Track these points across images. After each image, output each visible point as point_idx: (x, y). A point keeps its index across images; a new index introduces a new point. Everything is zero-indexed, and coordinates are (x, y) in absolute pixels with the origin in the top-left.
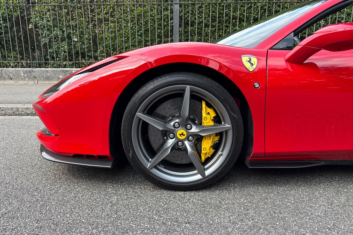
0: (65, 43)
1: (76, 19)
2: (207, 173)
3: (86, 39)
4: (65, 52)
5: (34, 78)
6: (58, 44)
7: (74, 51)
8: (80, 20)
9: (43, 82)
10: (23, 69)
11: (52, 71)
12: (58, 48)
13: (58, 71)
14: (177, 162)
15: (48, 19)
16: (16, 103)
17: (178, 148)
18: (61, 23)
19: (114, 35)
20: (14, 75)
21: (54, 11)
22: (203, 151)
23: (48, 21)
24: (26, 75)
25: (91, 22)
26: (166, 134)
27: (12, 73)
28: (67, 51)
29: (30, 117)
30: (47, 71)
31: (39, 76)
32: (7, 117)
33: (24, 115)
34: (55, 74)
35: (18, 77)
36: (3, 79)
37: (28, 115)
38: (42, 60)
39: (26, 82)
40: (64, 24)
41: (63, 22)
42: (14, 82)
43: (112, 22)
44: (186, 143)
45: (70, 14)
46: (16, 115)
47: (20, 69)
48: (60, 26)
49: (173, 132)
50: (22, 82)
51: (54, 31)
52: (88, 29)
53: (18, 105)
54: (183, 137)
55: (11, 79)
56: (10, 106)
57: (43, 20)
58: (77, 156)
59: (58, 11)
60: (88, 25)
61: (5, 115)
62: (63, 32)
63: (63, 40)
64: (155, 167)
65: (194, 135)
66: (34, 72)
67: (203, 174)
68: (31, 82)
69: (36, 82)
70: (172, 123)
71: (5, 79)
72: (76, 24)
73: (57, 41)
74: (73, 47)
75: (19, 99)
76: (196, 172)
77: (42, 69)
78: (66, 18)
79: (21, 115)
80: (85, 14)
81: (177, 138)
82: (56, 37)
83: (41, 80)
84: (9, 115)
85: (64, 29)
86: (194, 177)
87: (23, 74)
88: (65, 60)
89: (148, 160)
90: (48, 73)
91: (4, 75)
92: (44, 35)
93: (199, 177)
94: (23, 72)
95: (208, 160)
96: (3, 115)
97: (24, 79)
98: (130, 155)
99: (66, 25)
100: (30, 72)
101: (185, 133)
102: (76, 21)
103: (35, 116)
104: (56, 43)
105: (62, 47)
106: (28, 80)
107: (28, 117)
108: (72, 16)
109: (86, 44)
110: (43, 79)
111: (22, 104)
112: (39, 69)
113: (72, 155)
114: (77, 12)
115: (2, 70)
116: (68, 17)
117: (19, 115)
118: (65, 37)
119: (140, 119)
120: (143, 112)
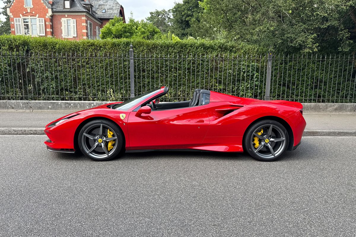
0: (54, 82)
1: (62, 65)
2: (109, 155)
3: (69, 79)
4: (53, 88)
5: (30, 108)
6: (48, 82)
7: (60, 88)
8: (65, 67)
9: (36, 111)
10: (22, 101)
11: (44, 103)
12: (48, 85)
13: (48, 103)
14: (100, 152)
15: (41, 66)
16: (23, 127)
17: (99, 146)
18: (51, 68)
19: (89, 77)
20: (15, 105)
21: (46, 60)
22: (108, 147)
23: (41, 67)
24: (24, 106)
25: (73, 68)
26: (95, 141)
27: (14, 104)
28: (54, 87)
29: (33, 135)
30: (40, 103)
31: (34, 106)
32: (18, 135)
33: (29, 134)
34: (45, 105)
35: (18, 107)
36: (7, 108)
37: (31, 134)
38: (37, 95)
39: (24, 110)
40: (53, 69)
41: (52, 68)
42: (15, 110)
43: (88, 68)
44: (102, 144)
45: (57, 62)
46: (24, 134)
47: (20, 101)
48: (50, 70)
49: (97, 140)
50: (21, 111)
51: (45, 73)
52: (70, 72)
53: (25, 128)
54: (101, 142)
55: (13, 108)
56: (20, 129)
57: (37, 65)
58: (62, 150)
59: (49, 60)
60: (71, 70)
61: (17, 134)
62: (52, 74)
63: (52, 79)
64: (91, 153)
65: (105, 141)
66: (31, 103)
67: (108, 155)
68: (28, 111)
69: (32, 111)
70: (97, 137)
71: (8, 108)
72: (62, 69)
73: (47, 81)
74: (59, 85)
75: (24, 124)
76: (106, 154)
77: (36, 101)
78: (55, 65)
79: (27, 134)
80: (68, 62)
81: (99, 142)
82: (47, 77)
83: (36, 109)
84: (19, 134)
85: (53, 73)
86: (105, 156)
87: (22, 105)
88: (53, 93)
89: (88, 151)
90: (40, 104)
91: (8, 105)
92: (38, 76)
93: (107, 156)
94: (22, 103)
95: (111, 150)
96: (16, 135)
97: (22, 108)
98: (81, 148)
99: (54, 70)
100: (27, 103)
101: (101, 140)
102: (61, 67)
103: (36, 135)
104: (47, 82)
105: (51, 85)
106: (26, 109)
107: (31, 135)
108: (59, 64)
109: (69, 83)
110: (36, 108)
111: (27, 127)
112: (34, 101)
113: (60, 149)
114: (63, 61)
115: (6, 102)
116: (56, 64)
117: (26, 134)
118: (53, 78)
119: (85, 136)
120: (86, 133)
